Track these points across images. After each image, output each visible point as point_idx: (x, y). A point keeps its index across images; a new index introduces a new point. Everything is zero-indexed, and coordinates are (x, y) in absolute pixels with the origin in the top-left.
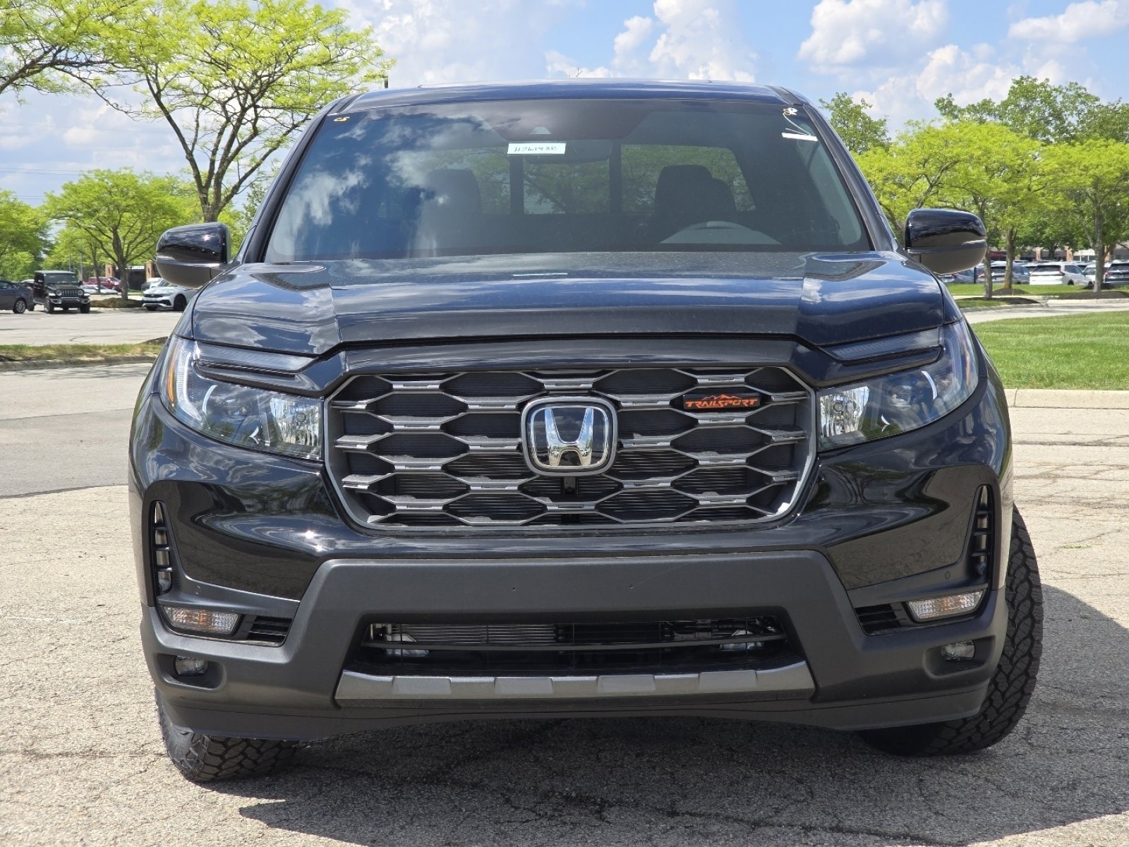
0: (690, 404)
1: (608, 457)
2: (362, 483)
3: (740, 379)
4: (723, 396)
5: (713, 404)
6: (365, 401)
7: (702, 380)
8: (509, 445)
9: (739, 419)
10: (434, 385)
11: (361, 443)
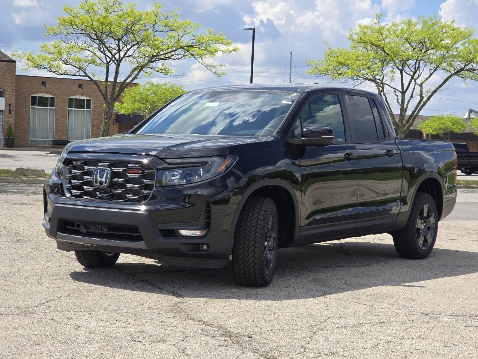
0: (127, 171)
1: (108, 183)
3: (138, 166)
4: (134, 170)
5: (132, 172)
6: (69, 166)
7: (129, 165)
8: (91, 179)
9: (137, 175)
10: (80, 163)
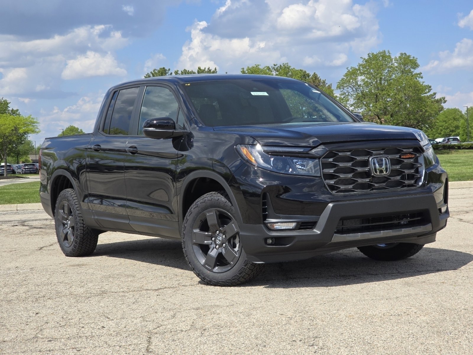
0: (402, 157)
1: (389, 172)
2: (332, 182)
3: (411, 150)
4: (408, 155)
5: (407, 157)
6: (332, 159)
7: (404, 150)
8: (366, 169)
9: (412, 161)
10: (349, 153)
11: (331, 171)
